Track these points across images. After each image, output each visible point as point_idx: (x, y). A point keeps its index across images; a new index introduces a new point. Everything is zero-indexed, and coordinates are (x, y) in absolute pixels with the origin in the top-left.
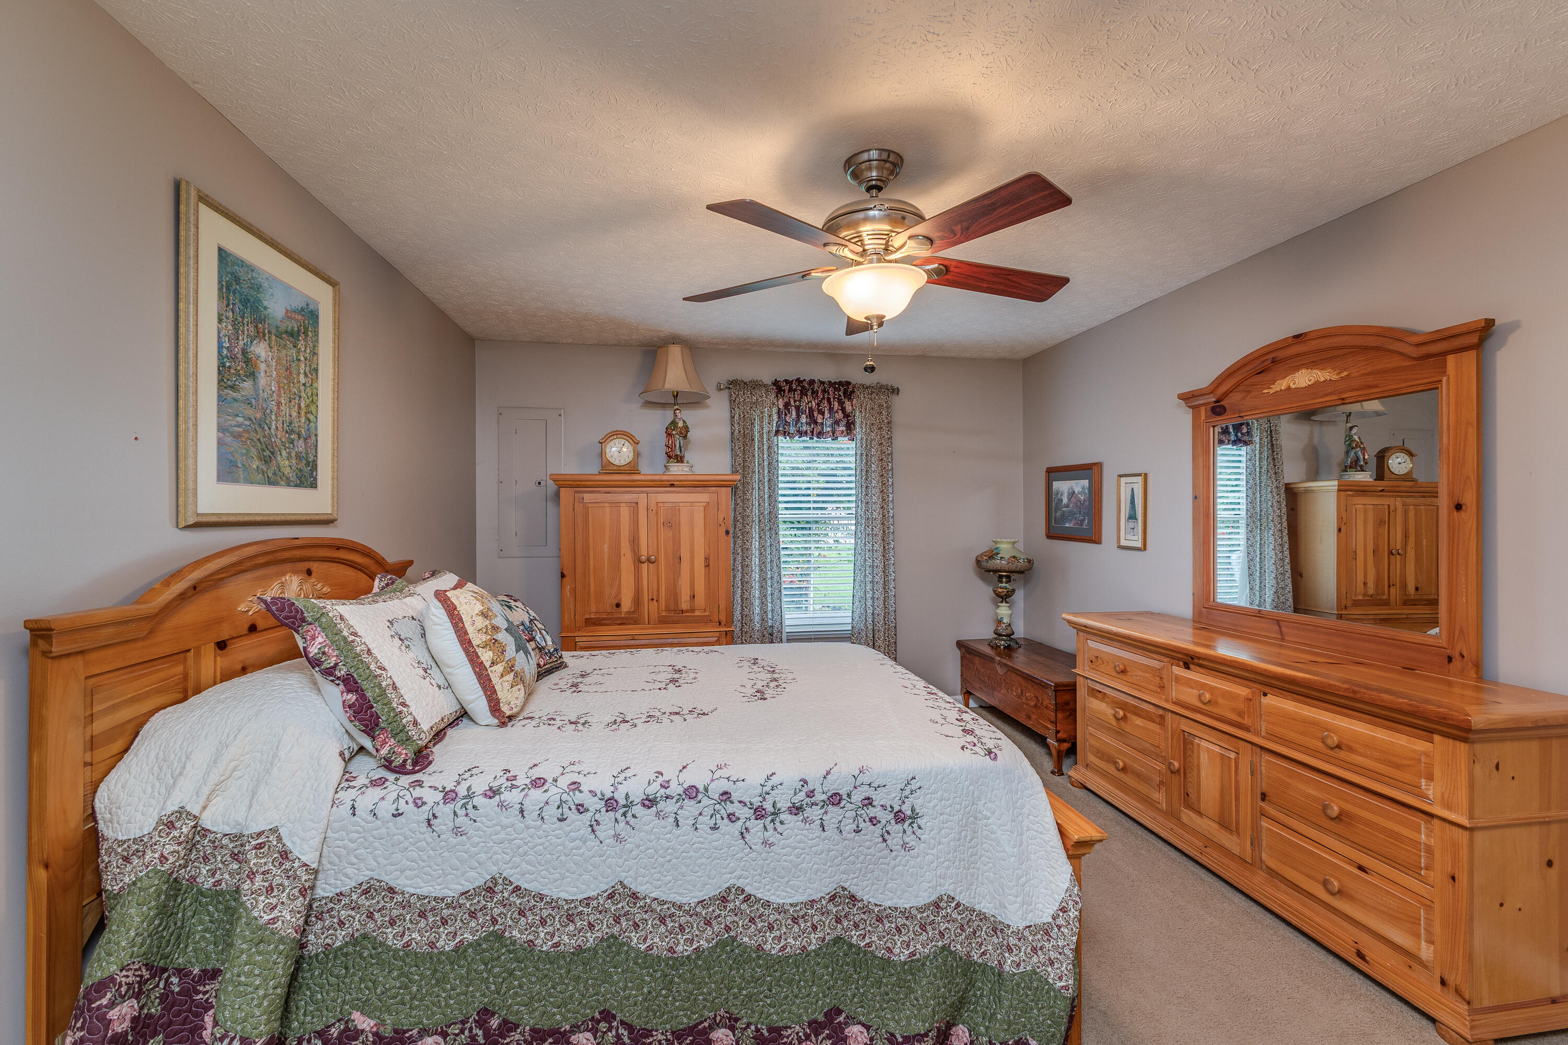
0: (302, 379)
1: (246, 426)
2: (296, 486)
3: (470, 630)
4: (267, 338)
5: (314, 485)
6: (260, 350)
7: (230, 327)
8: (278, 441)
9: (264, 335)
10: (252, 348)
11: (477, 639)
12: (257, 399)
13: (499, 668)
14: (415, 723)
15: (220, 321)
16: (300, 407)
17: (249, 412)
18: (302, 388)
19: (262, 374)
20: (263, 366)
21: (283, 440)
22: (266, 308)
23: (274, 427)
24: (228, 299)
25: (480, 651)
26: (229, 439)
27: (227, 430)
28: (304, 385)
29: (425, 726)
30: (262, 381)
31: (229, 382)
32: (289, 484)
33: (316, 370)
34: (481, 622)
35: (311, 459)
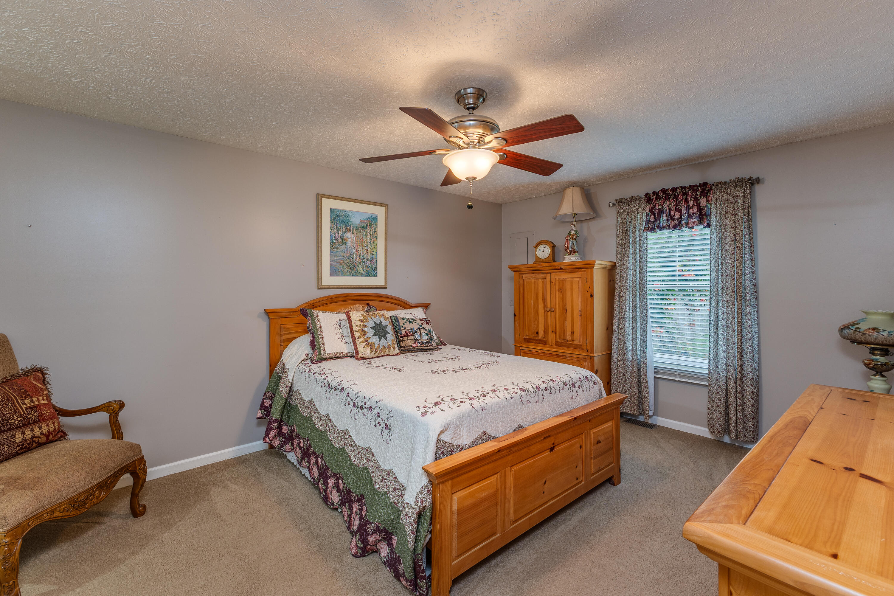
0: (369, 241)
1: (342, 259)
2: (366, 276)
3: (353, 325)
4: (351, 231)
5: (376, 275)
6: (349, 235)
7: (335, 231)
8: (357, 262)
9: (350, 230)
10: (345, 235)
11: (355, 328)
12: (347, 250)
13: (361, 340)
14: (324, 350)
15: (331, 229)
16: (367, 250)
17: (344, 255)
18: (369, 244)
19: (349, 242)
20: (349, 240)
21: (359, 262)
22: (351, 222)
23: (355, 258)
24: (334, 223)
25: (355, 333)
26: (335, 263)
27: (334, 261)
28: (370, 243)
29: (327, 352)
30: (349, 244)
31: (335, 247)
32: (362, 275)
33: (376, 237)
34: (358, 323)
35: (374, 267)
